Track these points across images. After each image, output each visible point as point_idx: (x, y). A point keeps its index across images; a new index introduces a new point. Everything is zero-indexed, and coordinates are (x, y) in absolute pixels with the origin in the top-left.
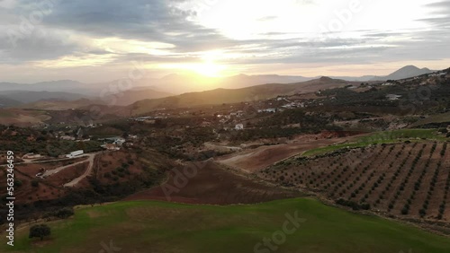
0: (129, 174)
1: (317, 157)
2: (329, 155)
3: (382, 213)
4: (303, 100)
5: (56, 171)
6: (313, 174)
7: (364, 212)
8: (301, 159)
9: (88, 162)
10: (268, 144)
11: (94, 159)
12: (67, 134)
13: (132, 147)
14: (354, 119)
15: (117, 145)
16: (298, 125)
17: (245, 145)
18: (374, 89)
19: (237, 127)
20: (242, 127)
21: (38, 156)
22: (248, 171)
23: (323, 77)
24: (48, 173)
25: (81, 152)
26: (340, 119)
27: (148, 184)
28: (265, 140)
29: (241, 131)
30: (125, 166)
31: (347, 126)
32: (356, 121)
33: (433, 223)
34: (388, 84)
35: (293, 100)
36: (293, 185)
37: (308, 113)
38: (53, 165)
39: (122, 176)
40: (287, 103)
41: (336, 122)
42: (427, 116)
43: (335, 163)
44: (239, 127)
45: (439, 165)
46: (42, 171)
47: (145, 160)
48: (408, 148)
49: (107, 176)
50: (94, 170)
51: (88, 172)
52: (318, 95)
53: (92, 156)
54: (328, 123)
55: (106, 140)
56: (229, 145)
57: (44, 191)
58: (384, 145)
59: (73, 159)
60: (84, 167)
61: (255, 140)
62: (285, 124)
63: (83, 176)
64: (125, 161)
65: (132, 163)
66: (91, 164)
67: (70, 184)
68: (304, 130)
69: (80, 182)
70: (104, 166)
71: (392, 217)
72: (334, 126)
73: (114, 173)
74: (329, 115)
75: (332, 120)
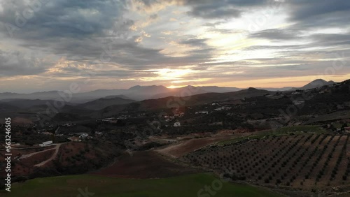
0: (85, 159)
1: (225, 145)
2: (234, 144)
3: (252, 182)
4: (231, 105)
5: (29, 156)
6: (218, 157)
7: (239, 181)
8: (213, 147)
9: (55, 150)
10: (197, 138)
11: (60, 148)
12: (48, 131)
13: (92, 139)
14: (263, 118)
15: (81, 138)
16: (221, 123)
17: (180, 138)
18: (285, 97)
19: (175, 125)
20: (179, 124)
21: (18, 144)
22: (174, 157)
23: (250, 88)
24: (24, 156)
25: (51, 142)
26: (252, 118)
27: (98, 167)
28: (196, 135)
29: (178, 127)
30: (82, 153)
31: (257, 124)
32: (264, 121)
33: (283, 188)
34: (296, 93)
35: (223, 105)
36: (200, 165)
37: (229, 114)
38: (28, 151)
39: (79, 160)
40: (219, 107)
41: (249, 121)
42: (316, 116)
43: (236, 149)
44: (177, 124)
45: (307, 150)
46: (20, 155)
47: (99, 149)
48: (290, 139)
49: (68, 159)
50: (58, 155)
51: (54, 157)
52: (242, 101)
53: (58, 145)
54: (243, 121)
55: (74, 135)
56: (168, 138)
57: (19, 169)
58: (274, 137)
59: (44, 147)
60: (51, 153)
61: (188, 134)
62: (211, 123)
63: (50, 160)
64: (83, 149)
65: (88, 151)
66: (57, 151)
67: (39, 165)
68: (225, 127)
69: (46, 164)
70: (66, 152)
71: (257, 185)
72: (248, 124)
73: (73, 158)
74: (244, 115)
75: (246, 119)
